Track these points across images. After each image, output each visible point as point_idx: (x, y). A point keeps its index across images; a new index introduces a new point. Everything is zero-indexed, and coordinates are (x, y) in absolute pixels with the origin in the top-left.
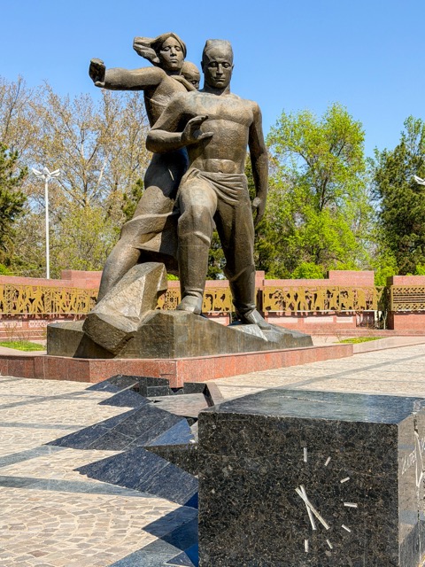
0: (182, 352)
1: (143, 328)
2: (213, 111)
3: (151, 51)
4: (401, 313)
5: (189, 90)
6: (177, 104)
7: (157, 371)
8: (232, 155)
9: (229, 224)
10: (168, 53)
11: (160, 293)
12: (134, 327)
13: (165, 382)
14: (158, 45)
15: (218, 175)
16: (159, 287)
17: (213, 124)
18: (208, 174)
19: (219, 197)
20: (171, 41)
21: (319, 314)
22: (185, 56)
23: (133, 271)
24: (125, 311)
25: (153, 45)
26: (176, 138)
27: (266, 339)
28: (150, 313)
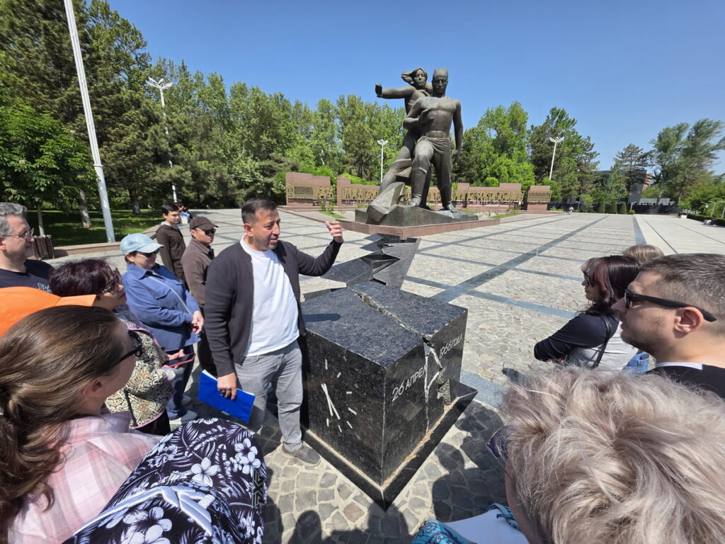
0: (407, 224)
1: (390, 213)
2: (435, 106)
3: (410, 78)
4: (532, 203)
5: (426, 95)
6: (418, 104)
7: (395, 232)
8: (442, 129)
9: (439, 163)
10: (418, 78)
11: (401, 197)
12: (387, 212)
13: (398, 237)
14: (413, 75)
15: (435, 139)
16: (401, 194)
17: (434, 113)
18: (430, 139)
19: (434, 150)
20: (420, 72)
21: (492, 203)
22: (426, 79)
23: (390, 186)
24: (384, 205)
25: (410, 75)
26: (416, 121)
27: (453, 218)
28: (395, 205)
